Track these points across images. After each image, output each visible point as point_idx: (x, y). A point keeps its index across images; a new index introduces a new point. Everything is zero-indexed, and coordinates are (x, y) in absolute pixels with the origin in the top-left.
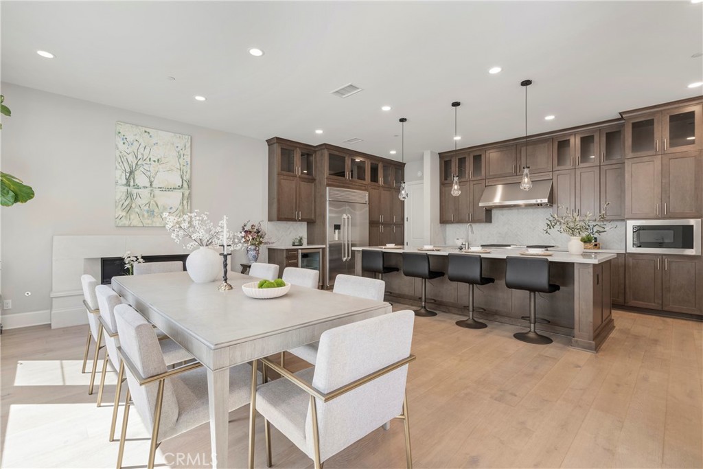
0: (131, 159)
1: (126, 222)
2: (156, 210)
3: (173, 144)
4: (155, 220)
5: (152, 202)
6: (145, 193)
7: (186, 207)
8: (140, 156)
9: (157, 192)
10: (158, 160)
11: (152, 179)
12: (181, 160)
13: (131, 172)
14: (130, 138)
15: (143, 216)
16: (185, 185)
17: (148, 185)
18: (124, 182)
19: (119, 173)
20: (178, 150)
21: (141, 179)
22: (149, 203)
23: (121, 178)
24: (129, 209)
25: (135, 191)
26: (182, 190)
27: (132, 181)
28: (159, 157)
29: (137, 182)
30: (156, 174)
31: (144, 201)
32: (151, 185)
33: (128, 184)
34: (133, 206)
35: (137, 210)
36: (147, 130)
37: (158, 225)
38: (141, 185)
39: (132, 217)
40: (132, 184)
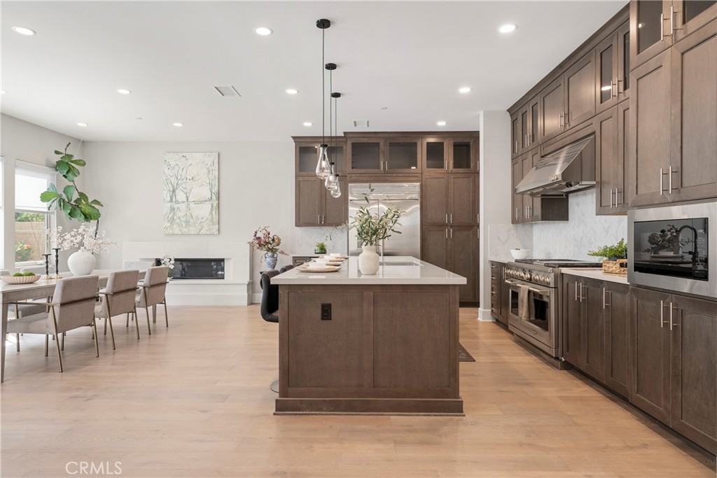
0: (173, 180)
1: (170, 231)
2: (191, 221)
3: (203, 162)
4: (191, 228)
5: (188, 214)
6: (183, 206)
7: (214, 217)
8: (179, 177)
9: (192, 205)
10: (192, 178)
11: (188, 195)
12: (210, 175)
13: (174, 191)
14: (173, 164)
15: (182, 225)
16: (214, 197)
17: (185, 200)
18: (169, 199)
19: (165, 192)
20: (207, 166)
21: (181, 196)
22: (186, 215)
23: (167, 197)
24: (172, 221)
25: (176, 206)
26: (211, 202)
27: (174, 198)
28: (193, 175)
29: (177, 198)
30: (191, 190)
31: (182, 214)
32: (187, 200)
33: (171, 201)
34: (175, 218)
35: (177, 221)
36: (184, 154)
37: (193, 233)
38: (180, 200)
39: (175, 227)
40: (174, 200)
